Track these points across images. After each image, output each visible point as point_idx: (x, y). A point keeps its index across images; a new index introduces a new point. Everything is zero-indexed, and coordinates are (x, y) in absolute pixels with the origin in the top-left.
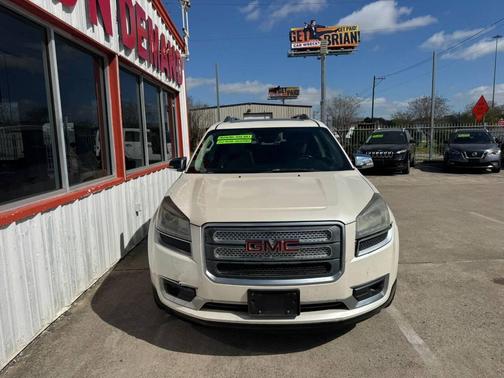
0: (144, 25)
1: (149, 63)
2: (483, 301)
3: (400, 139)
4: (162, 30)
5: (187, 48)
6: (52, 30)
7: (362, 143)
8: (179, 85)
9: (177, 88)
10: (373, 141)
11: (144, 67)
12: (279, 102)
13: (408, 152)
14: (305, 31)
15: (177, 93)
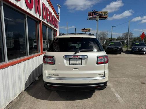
0: (48, 13)
1: (50, 22)
2: (137, 88)
3: (119, 44)
4: (53, 14)
5: (59, 18)
6: (27, 15)
7: (108, 45)
8: (57, 28)
9: (56, 29)
10: (111, 45)
11: (48, 24)
12: (85, 33)
13: (121, 48)
14: (92, 13)
15: (56, 31)
